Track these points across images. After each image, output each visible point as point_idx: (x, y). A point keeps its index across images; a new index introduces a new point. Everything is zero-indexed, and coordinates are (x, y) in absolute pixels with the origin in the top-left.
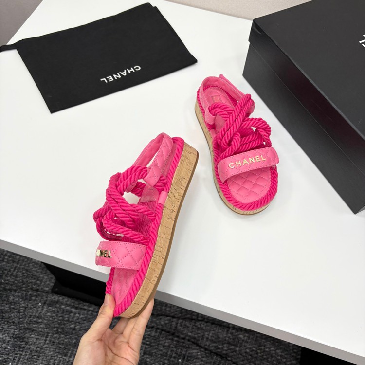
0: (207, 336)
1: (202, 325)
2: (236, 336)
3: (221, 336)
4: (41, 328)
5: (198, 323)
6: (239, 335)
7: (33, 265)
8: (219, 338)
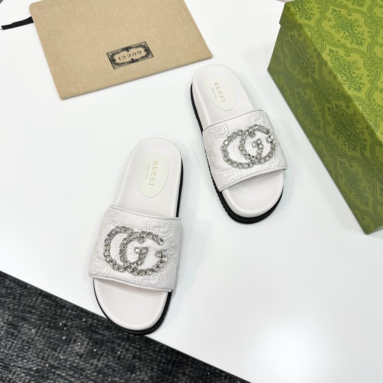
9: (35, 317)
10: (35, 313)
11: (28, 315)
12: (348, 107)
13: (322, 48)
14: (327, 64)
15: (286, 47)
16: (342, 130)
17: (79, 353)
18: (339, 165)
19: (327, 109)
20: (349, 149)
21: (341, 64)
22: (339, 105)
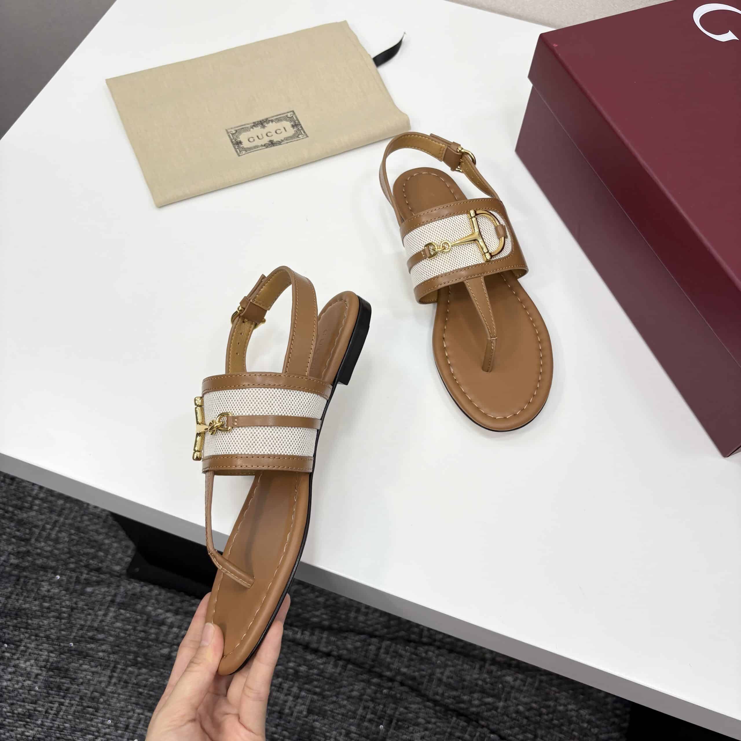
0: (439, 675)
1: (430, 653)
2: (499, 677)
3: (468, 678)
4: (103, 651)
5: (421, 649)
6: (504, 676)
7: (90, 520)
8: (464, 680)
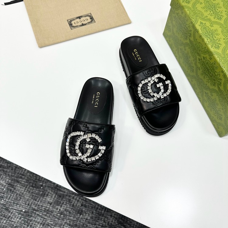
9: (24, 180)
10: (24, 178)
11: (20, 179)
12: (211, 59)
13: (196, 21)
14: (198, 31)
15: (174, 20)
16: (207, 72)
17: (50, 202)
18: (205, 94)
19: (198, 59)
20: (211, 85)
21: (207, 32)
22: (205, 57)
